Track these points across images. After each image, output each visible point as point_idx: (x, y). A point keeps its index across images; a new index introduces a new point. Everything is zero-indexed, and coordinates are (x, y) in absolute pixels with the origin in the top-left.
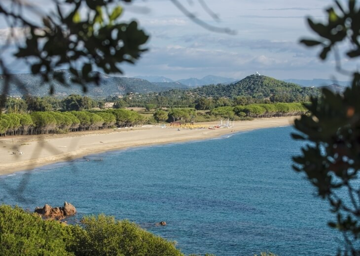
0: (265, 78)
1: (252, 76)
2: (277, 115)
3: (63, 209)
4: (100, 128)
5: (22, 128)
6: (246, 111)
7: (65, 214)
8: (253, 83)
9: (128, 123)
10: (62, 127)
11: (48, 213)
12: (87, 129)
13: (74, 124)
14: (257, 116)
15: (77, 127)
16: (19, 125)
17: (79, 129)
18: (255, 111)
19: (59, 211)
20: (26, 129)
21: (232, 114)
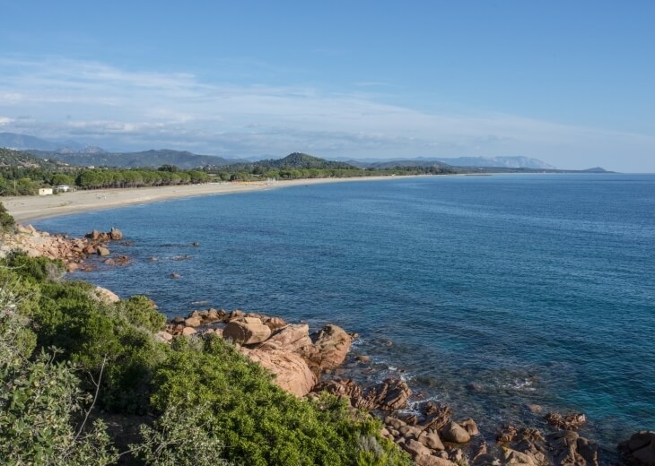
0: (304, 155)
1: (295, 154)
2: (311, 177)
3: (110, 234)
4: (178, 184)
5: (115, 182)
6: (288, 174)
7: (111, 238)
8: (295, 159)
9: (199, 181)
10: (148, 182)
11: (96, 237)
12: (168, 184)
13: (157, 180)
14: (296, 177)
15: (159, 182)
16: (112, 180)
17: (162, 185)
18: (294, 174)
19: (106, 235)
20: (118, 183)
21: (278, 176)
